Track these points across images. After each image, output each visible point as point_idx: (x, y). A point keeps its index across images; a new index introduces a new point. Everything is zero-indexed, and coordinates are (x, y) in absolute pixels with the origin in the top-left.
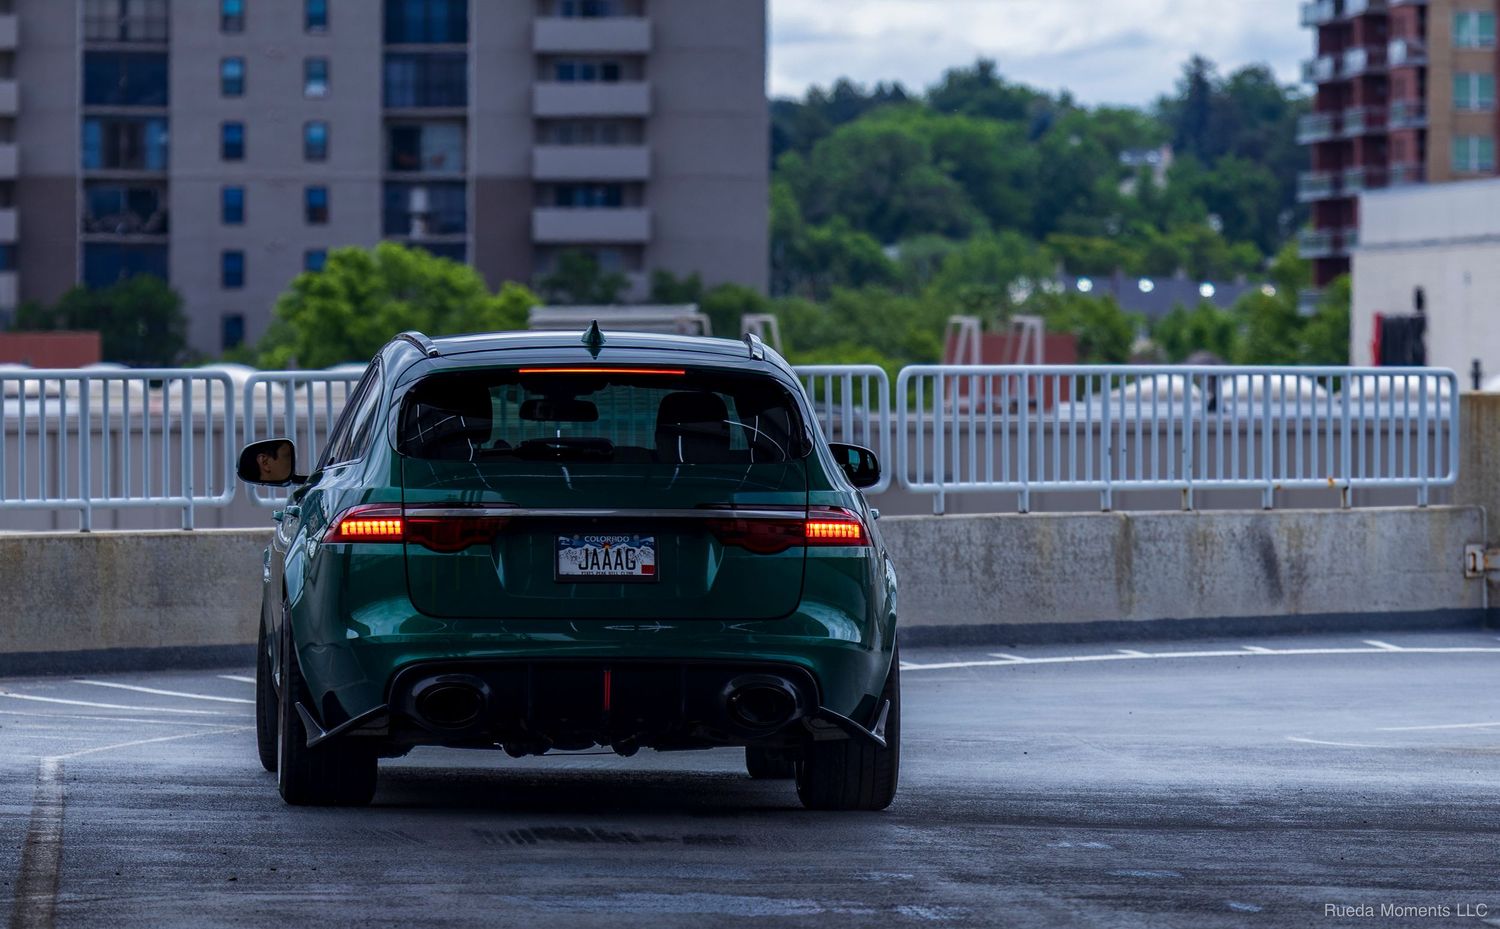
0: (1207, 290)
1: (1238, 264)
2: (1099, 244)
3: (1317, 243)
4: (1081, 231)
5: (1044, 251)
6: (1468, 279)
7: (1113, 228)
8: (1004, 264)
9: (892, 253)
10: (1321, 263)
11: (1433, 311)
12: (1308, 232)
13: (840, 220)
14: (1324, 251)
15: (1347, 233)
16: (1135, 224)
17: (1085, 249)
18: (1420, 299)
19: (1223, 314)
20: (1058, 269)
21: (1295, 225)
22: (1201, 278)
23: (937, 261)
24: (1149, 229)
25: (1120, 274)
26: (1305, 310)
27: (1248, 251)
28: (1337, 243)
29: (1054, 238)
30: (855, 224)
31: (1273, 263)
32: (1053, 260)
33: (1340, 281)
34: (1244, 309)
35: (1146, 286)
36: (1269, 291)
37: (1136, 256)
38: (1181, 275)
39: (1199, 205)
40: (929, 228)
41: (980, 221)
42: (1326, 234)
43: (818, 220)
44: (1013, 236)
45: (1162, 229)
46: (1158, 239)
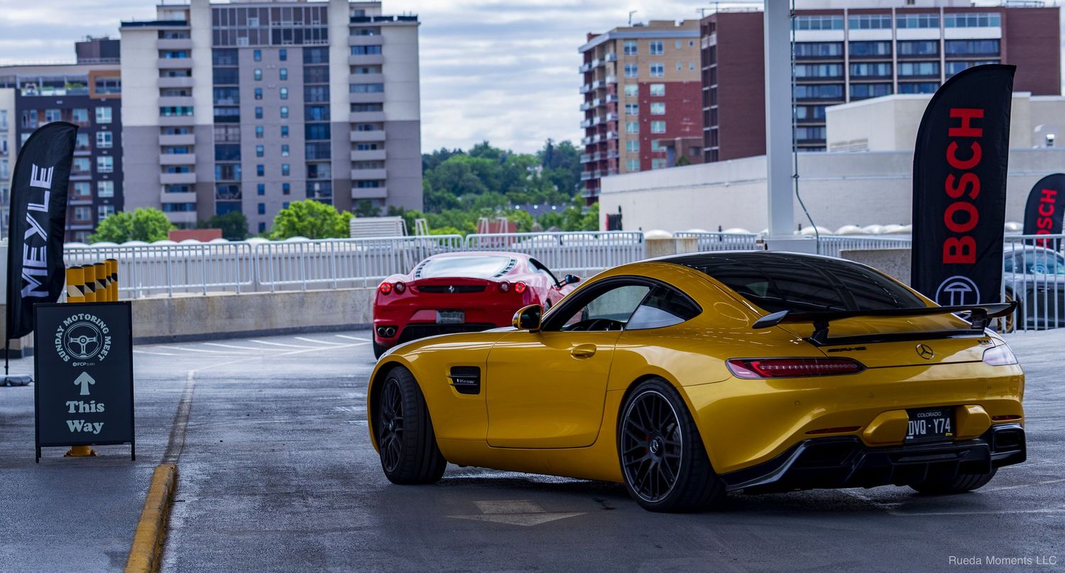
0: (554, 208)
1: (563, 200)
2: (521, 195)
3: (587, 193)
4: (516, 191)
5: (505, 197)
6: (634, 203)
7: (525, 190)
8: (493, 201)
9: (459, 199)
10: (588, 198)
11: (623, 212)
12: (584, 190)
13: (444, 190)
14: (589, 196)
15: (596, 189)
16: (531, 189)
17: (517, 196)
18: (620, 210)
19: (559, 215)
20: (509, 203)
21: (580, 188)
22: (552, 204)
23: (473, 201)
24: (536, 190)
25: (528, 204)
26: (584, 213)
27: (566, 195)
28: (593, 193)
29: (507, 193)
30: (448, 191)
31: (573, 199)
32: (508, 200)
33: (595, 204)
34: (566, 213)
35: (536, 207)
36: (572, 208)
37: (533, 198)
38: (546, 203)
39: (551, 182)
40: (470, 191)
41: (486, 189)
42: (589, 190)
43: (437, 190)
44: (495, 193)
45: (540, 190)
46: (539, 193)
